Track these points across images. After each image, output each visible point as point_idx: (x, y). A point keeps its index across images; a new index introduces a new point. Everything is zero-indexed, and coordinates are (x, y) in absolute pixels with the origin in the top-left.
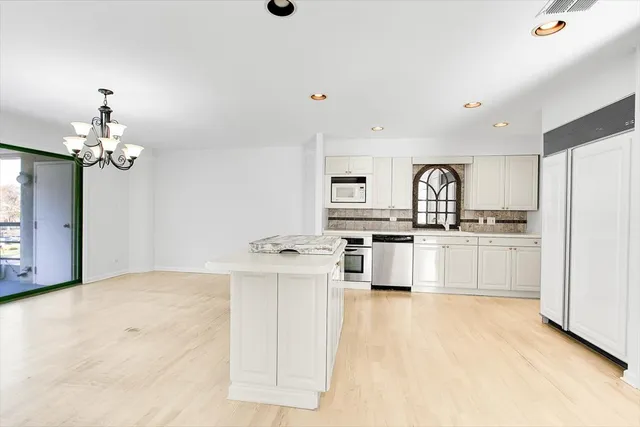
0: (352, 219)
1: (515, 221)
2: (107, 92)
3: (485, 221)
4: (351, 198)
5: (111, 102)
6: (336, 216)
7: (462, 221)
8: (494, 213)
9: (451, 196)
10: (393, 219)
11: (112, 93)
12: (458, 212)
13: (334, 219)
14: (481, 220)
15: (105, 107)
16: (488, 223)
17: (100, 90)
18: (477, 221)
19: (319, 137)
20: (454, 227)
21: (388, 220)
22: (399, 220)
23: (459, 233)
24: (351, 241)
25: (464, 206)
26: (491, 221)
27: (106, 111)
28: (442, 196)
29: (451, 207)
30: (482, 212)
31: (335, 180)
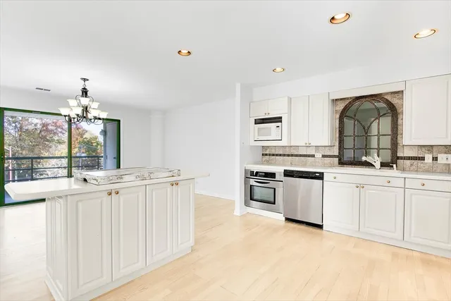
0: (280, 155)
2: (85, 80)
3: (435, 159)
6: (267, 152)
7: (398, 158)
10: (319, 155)
11: (88, 80)
12: (393, 148)
13: (266, 155)
14: (429, 158)
15: (84, 89)
16: (440, 161)
17: (82, 79)
18: (423, 159)
20: (386, 165)
21: (313, 156)
22: (324, 156)
23: (393, 172)
25: (403, 141)
27: (85, 91)
29: (385, 142)
30: (430, 148)
31: (257, 122)
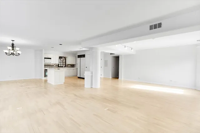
1: (73, 66)
2: (13, 41)
4: (48, 61)
5: (14, 43)
8: (70, 65)
9: (64, 62)
12: (65, 65)
14: (68, 66)
15: (13, 44)
19: (44, 50)
20: (65, 67)
21: (54, 66)
22: (56, 66)
24: (46, 70)
25: (66, 63)
26: (70, 66)
27: (13, 45)
28: (63, 62)
29: (64, 63)
30: (68, 64)
31: (45, 58)
